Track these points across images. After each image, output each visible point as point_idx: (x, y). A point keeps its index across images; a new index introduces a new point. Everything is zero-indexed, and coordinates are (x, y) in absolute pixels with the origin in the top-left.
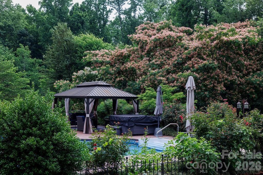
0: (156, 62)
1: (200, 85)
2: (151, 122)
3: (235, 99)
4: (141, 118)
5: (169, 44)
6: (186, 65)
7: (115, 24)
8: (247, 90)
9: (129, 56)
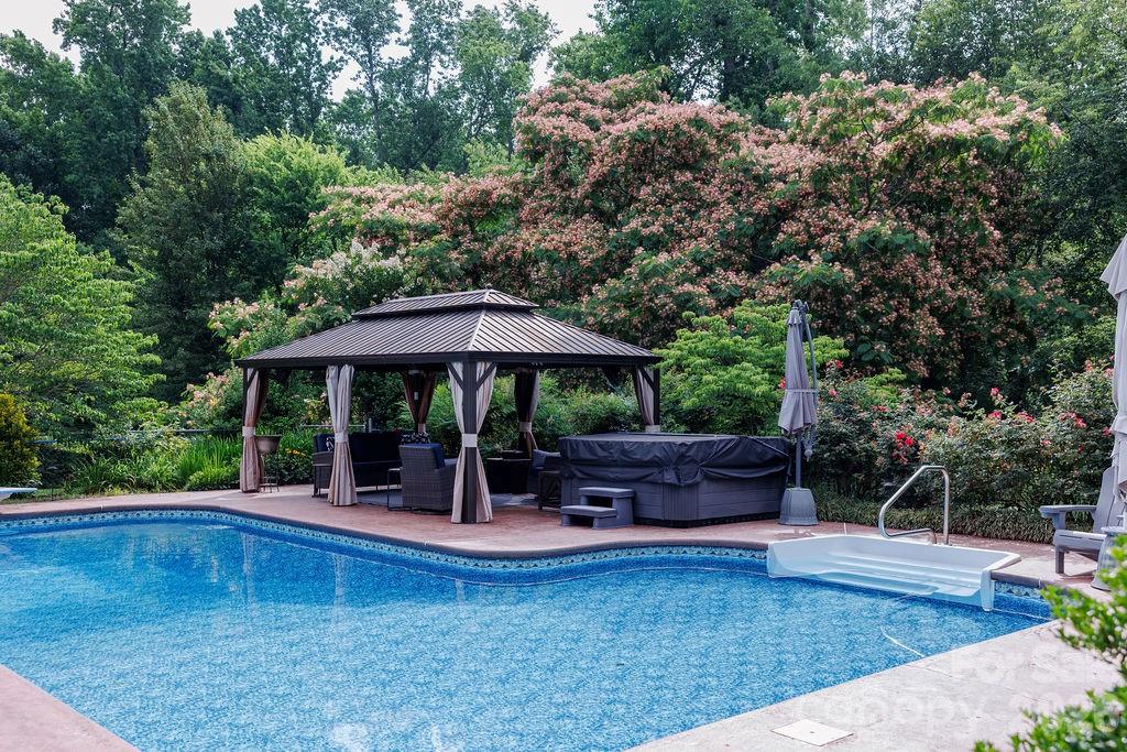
0: (645, 225)
1: (848, 313)
2: (758, 461)
3: (953, 369)
4: (726, 445)
5: (683, 157)
6: (781, 236)
7: (345, 117)
8: (996, 337)
9: (517, 205)
